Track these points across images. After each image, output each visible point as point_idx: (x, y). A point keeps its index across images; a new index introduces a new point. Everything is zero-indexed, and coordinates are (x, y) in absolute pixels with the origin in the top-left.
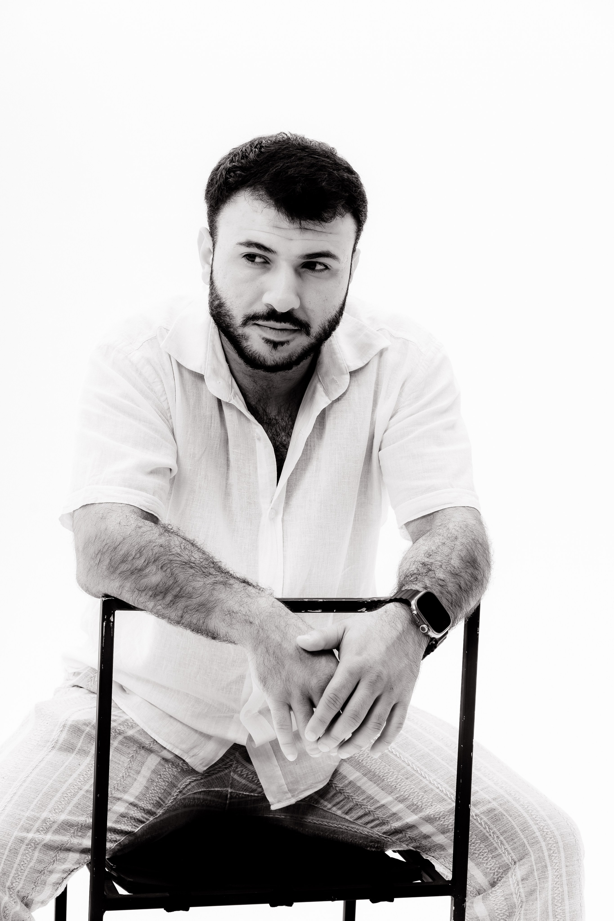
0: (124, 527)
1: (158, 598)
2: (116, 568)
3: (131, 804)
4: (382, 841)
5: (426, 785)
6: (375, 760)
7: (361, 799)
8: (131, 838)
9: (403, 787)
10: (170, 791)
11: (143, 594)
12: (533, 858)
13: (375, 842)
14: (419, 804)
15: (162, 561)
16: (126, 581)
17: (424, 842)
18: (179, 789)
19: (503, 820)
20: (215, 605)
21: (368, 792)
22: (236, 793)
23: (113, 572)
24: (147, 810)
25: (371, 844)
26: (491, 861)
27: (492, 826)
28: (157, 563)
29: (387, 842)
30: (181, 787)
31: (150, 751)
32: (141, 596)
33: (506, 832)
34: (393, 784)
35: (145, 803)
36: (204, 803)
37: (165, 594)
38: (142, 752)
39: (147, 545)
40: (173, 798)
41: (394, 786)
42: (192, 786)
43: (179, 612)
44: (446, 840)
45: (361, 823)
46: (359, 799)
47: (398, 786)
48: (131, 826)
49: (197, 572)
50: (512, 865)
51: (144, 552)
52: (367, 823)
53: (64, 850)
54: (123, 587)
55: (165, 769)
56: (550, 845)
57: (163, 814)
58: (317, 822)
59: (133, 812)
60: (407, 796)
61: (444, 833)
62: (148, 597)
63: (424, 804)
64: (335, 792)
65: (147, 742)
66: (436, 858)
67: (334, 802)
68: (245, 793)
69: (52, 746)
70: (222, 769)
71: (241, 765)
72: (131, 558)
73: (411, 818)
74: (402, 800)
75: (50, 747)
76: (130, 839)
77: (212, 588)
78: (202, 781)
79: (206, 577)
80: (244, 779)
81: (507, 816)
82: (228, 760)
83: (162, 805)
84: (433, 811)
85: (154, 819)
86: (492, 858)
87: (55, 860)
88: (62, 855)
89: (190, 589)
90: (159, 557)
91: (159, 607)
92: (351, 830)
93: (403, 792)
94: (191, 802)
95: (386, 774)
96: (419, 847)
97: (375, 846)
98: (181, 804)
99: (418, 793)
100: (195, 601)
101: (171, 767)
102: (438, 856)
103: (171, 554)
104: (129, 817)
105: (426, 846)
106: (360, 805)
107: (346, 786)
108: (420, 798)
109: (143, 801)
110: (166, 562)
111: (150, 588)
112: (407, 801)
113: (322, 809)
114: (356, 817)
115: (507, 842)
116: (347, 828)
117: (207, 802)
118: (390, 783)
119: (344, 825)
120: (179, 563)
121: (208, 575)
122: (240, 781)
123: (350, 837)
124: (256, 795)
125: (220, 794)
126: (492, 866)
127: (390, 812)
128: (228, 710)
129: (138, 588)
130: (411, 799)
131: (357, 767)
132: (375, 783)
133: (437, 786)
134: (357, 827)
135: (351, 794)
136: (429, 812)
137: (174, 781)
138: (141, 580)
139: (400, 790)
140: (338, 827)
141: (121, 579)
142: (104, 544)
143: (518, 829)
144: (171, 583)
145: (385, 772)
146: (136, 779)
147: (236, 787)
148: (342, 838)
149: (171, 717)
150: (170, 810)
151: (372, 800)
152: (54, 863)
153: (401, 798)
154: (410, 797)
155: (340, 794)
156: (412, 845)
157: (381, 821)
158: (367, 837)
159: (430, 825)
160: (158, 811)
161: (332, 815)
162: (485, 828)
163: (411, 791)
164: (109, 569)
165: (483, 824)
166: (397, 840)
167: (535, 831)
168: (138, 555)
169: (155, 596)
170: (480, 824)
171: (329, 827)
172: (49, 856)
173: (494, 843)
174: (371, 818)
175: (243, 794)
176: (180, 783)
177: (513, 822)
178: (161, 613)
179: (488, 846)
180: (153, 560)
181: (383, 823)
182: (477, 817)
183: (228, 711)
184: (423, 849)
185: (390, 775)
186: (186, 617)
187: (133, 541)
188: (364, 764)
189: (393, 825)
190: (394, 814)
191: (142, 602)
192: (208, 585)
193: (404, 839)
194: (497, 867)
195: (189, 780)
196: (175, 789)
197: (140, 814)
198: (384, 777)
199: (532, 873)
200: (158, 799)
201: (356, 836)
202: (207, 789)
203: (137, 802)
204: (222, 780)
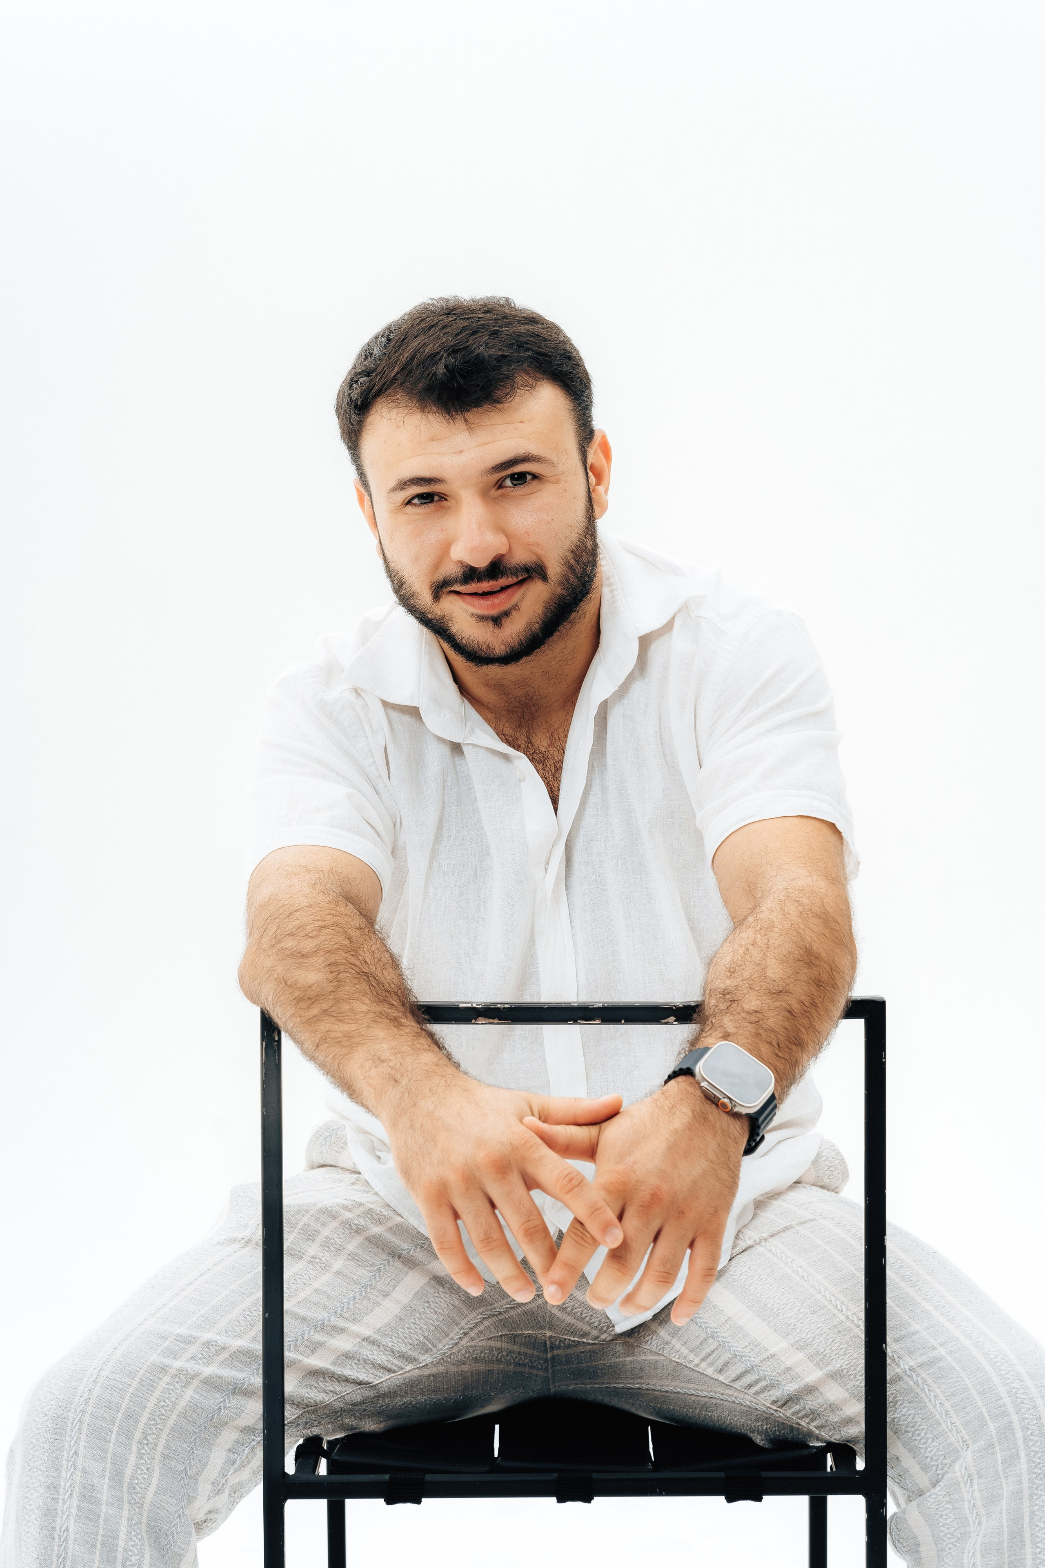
3: (366, 1339)
4: (772, 1417)
5: (842, 1322)
6: (769, 1285)
7: (742, 1347)
10: (446, 1330)
13: (763, 1421)
21: (754, 1336)
22: (558, 1337)
24: (398, 1352)
26: (932, 1445)
27: (934, 1386)
30: (467, 1327)
31: (411, 1262)
33: (954, 1396)
34: (790, 1322)
35: (397, 1342)
36: (509, 1357)
38: (398, 1264)
40: (452, 1342)
41: (793, 1324)
42: (486, 1324)
45: (741, 1386)
46: (739, 1347)
47: (798, 1325)
48: (366, 1373)
50: (963, 1450)
52: (750, 1386)
55: (440, 1295)
57: (434, 1364)
58: (682, 1391)
59: (370, 1352)
60: (810, 1340)
63: (834, 1353)
64: (706, 1336)
65: (404, 1249)
67: (703, 1355)
68: (572, 1339)
73: (813, 1376)
74: (802, 1346)
76: (366, 1394)
78: (499, 1316)
80: (569, 1314)
81: (958, 1369)
83: (430, 1349)
84: (846, 1363)
85: (415, 1369)
86: (932, 1439)
92: (728, 1400)
93: (805, 1334)
94: (485, 1352)
95: (783, 1306)
98: (467, 1355)
99: (827, 1335)
101: (445, 1290)
104: (361, 1359)
107: (723, 1326)
108: (829, 1343)
109: (391, 1338)
112: (810, 1348)
113: (688, 1367)
114: (733, 1376)
115: (955, 1412)
116: (721, 1396)
117: (514, 1356)
118: (787, 1320)
119: (717, 1392)
122: (563, 1318)
123: (728, 1413)
124: (591, 1341)
125: (533, 1340)
126: (933, 1453)
127: (784, 1367)
130: (816, 1345)
131: (741, 1296)
132: (765, 1321)
134: (736, 1394)
136: (840, 1364)
137: (452, 1316)
139: (800, 1331)
140: (709, 1396)
146: (381, 1304)
147: (557, 1328)
150: (448, 1361)
151: (761, 1351)
152: (219, 1413)
153: (801, 1343)
154: (815, 1342)
157: (769, 1382)
158: (750, 1411)
159: (840, 1388)
160: (424, 1358)
162: (923, 1390)
165: (920, 1383)
166: (793, 1414)
167: (1003, 1396)
170: (915, 1383)
171: (699, 1398)
172: (212, 1400)
173: (935, 1412)
174: (755, 1377)
175: (569, 1340)
176: (466, 1320)
177: (966, 1379)
179: (925, 1419)
181: (772, 1386)
182: (912, 1373)
189: (786, 1388)
190: (789, 1369)
193: (803, 1413)
194: (942, 1455)
196: (457, 1329)
197: (385, 1357)
198: (780, 1311)
199: (994, 1466)
200: (422, 1338)
201: (737, 1410)
202: (511, 1331)
203: (379, 1338)
204: (533, 1316)
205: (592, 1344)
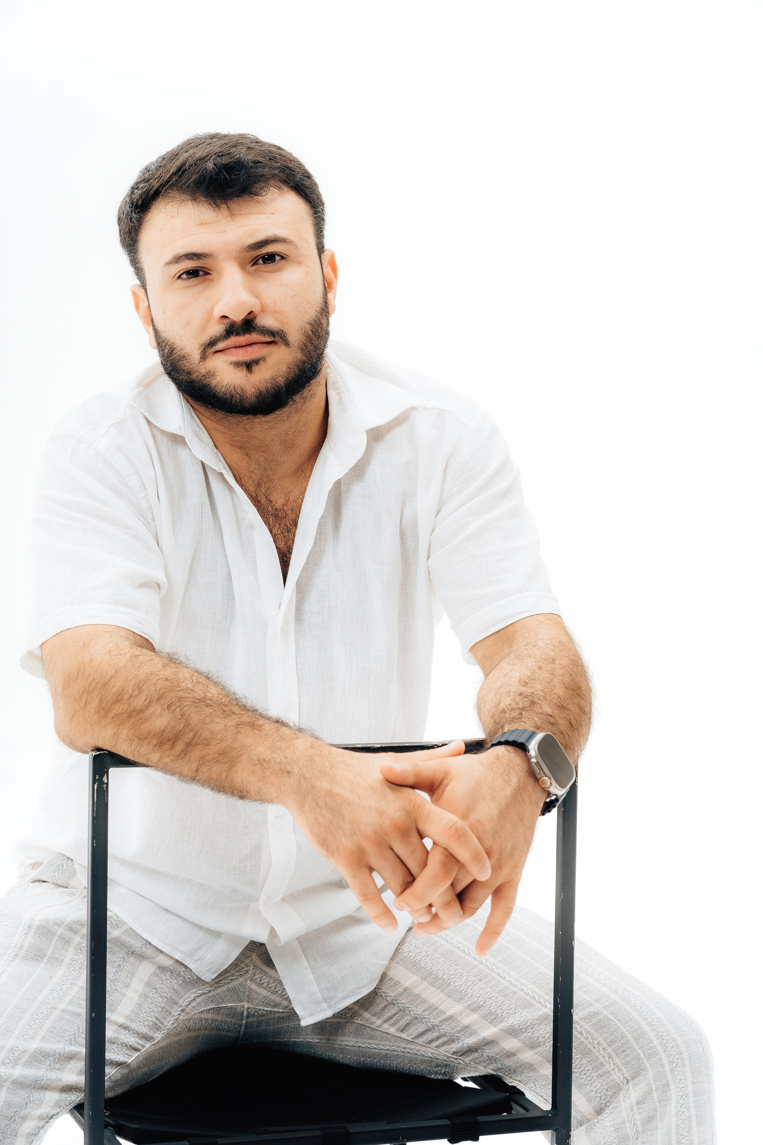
0: (116, 656)
1: (165, 747)
2: (109, 711)
3: (121, 1026)
4: (451, 1063)
5: (507, 987)
7: (421, 1010)
8: (125, 1071)
9: (476, 992)
10: (169, 1009)
11: (145, 743)
12: (651, 1074)
13: (442, 1067)
14: (498, 1012)
15: (169, 699)
16: (121, 728)
17: (508, 1062)
18: (181, 1006)
19: (610, 1026)
20: (241, 753)
21: (430, 1001)
22: (255, 1008)
23: (105, 716)
24: (142, 1033)
25: (436, 1069)
26: (596, 1081)
27: (596, 1035)
28: (162, 701)
29: (458, 1065)
30: (184, 1004)
31: (142, 957)
32: (142, 746)
33: (614, 1042)
34: (462, 988)
35: (139, 1025)
36: (213, 1025)
37: (174, 742)
38: (132, 959)
39: (148, 679)
40: (174, 1018)
41: (465, 991)
42: (198, 1002)
43: (194, 765)
44: (536, 1057)
45: (423, 1042)
46: (419, 1011)
47: (469, 991)
48: (123, 1055)
49: (215, 711)
50: (623, 1084)
51: (144, 687)
52: (431, 1041)
53: (38, 1089)
54: (118, 735)
55: (162, 980)
56: (672, 1056)
57: (163, 1039)
58: (362, 1045)
59: (124, 1036)
60: (482, 1003)
61: (533, 1048)
62: (151, 747)
63: (505, 1012)
64: (385, 1003)
65: (137, 945)
66: (524, 1083)
67: (385, 1017)
68: (266, 1009)
69: (15, 953)
70: (235, 977)
71: (260, 971)
72: (126, 696)
73: (488, 1032)
74: (475, 1008)
75: (12, 955)
76: (123, 1073)
77: (236, 731)
78: (210, 994)
79: (227, 718)
80: (265, 989)
81: (615, 1020)
82: (242, 965)
83: (160, 1027)
84: (517, 1019)
85: (151, 1046)
86: (597, 1077)
87: (28, 1102)
88: (37, 1095)
89: (207, 734)
90: (164, 693)
91: (167, 760)
92: (409, 1052)
93: (476, 998)
94: (196, 1023)
95: (453, 976)
96: (501, 1069)
97: (441, 1072)
98: (184, 1026)
99: (496, 998)
100: (213, 749)
101: (169, 978)
102: (526, 1079)
103: (179, 689)
104: (119, 1043)
105: (510, 1066)
106: (420, 1018)
107: (400, 995)
108: (499, 1004)
109: (136, 1023)
110: (173, 700)
111: (154, 735)
112: (483, 1009)
113: (370, 1027)
114: (415, 1034)
115: (616, 1055)
116: (403, 1050)
117: (217, 1023)
118: (458, 988)
119: (399, 1047)
120: (191, 701)
121: (230, 714)
123: (407, 1062)
124: (281, 1010)
125: (233, 1011)
126: (598, 1087)
127: (461, 1025)
128: (242, 897)
129: (138, 736)
130: (488, 1006)
131: (412, 969)
132: (438, 988)
133: (520, 987)
134: (417, 1048)
135: (407, 1005)
136: (512, 1021)
137: (174, 997)
138: (141, 724)
139: (472, 996)
140: (391, 1049)
141: (114, 725)
142: (90, 679)
143: (630, 1037)
144: (182, 726)
145: (451, 974)
146: (124, 994)
147: (254, 1000)
148: (397, 1064)
149: (167, 910)
150: (171, 1035)
151: (436, 1011)
152: (26, 1107)
153: (475, 1005)
154: (486, 1004)
155: (392, 1006)
156: (492, 1067)
157: (449, 1037)
158: (430, 1061)
159: (514, 1039)
160: (156, 1035)
161: (383, 1033)
162: (587, 1039)
163: (486, 996)
164: (98, 712)
165: (584, 1033)
166: (471, 1061)
167: (653, 1039)
168: (136, 692)
169: (160, 744)
170: (579, 1033)
171: (378, 1051)
172: (20, 1096)
173: (600, 1057)
174: (435, 1034)
175: (264, 1010)
176: (182, 999)
177: (623, 1028)
178: (170, 768)
179: (591, 1062)
180: (157, 697)
181: (452, 1041)
183: (243, 899)
184: (506, 1071)
185: (457, 977)
186: (203, 771)
187: (130, 674)
188: (423, 965)
189: (465, 1042)
190: (466, 1027)
191: (144, 753)
192: (231, 728)
193: (481, 1059)
194: (605, 1089)
195: (193, 995)
196: (176, 1007)
197: (133, 1039)
198: (450, 981)
199: (649, 1094)
200: (154, 1019)
201: (416, 1059)
202: (217, 1005)
203: (129, 1023)
204: (235, 991)
205: (282, 1012)
